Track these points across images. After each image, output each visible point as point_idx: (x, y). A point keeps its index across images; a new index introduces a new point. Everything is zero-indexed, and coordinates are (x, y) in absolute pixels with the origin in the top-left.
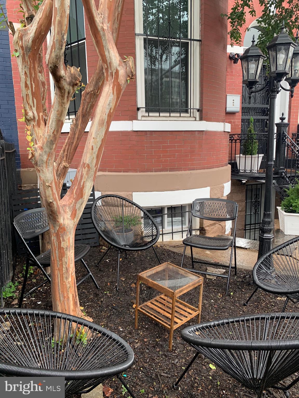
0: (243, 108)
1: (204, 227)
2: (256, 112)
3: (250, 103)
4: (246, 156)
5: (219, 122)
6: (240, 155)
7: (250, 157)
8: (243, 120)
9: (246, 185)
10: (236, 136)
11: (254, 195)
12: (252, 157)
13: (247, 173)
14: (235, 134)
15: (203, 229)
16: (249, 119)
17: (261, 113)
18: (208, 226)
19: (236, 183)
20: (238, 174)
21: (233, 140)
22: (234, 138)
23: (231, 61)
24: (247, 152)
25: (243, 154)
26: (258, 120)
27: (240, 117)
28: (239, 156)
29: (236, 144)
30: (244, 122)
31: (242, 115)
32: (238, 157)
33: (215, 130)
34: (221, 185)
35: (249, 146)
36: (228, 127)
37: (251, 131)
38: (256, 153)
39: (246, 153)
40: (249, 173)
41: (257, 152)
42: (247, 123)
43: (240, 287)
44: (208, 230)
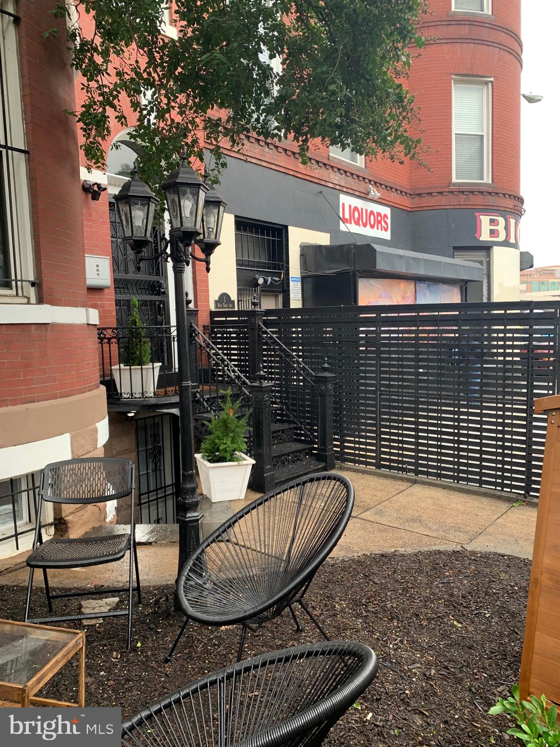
0: (116, 281)
1: (63, 516)
2: (140, 289)
3: (127, 272)
4: (132, 367)
5: (77, 306)
6: (120, 366)
7: (139, 369)
8: (118, 303)
9: (135, 420)
10: (110, 331)
11: (151, 437)
12: (142, 369)
13: (135, 398)
14: (108, 328)
15: (62, 521)
16: (129, 301)
17: (148, 289)
18: (73, 513)
19: (118, 420)
20: (119, 402)
21: (104, 338)
22: (105, 335)
23: (87, 195)
24: (132, 360)
25: (125, 363)
26: (144, 303)
27: (113, 297)
28: (117, 367)
29: (110, 346)
30: (120, 306)
31: (116, 293)
32: (117, 370)
33: (71, 322)
34: (90, 427)
35: (135, 349)
36: (94, 317)
37: (136, 322)
38: (148, 361)
39: (131, 362)
40: (140, 398)
41: (149, 359)
42: (125, 307)
43: (152, 626)
44: (72, 522)
